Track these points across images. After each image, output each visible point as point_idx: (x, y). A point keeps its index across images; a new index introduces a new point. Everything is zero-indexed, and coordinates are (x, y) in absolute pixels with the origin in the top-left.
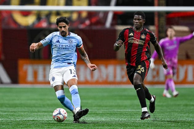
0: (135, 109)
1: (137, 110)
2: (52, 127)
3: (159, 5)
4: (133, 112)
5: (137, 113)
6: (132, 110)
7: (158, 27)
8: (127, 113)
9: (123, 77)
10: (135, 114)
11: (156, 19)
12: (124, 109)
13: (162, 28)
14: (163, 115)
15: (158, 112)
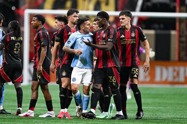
0: (157, 107)
1: (159, 108)
2: (80, 122)
3: (180, 11)
4: (155, 109)
5: (158, 111)
6: (154, 108)
7: (179, 31)
8: (149, 110)
9: (146, 77)
10: (156, 111)
11: (177, 25)
12: (147, 106)
13: (183, 32)
14: (182, 113)
15: (177, 109)
